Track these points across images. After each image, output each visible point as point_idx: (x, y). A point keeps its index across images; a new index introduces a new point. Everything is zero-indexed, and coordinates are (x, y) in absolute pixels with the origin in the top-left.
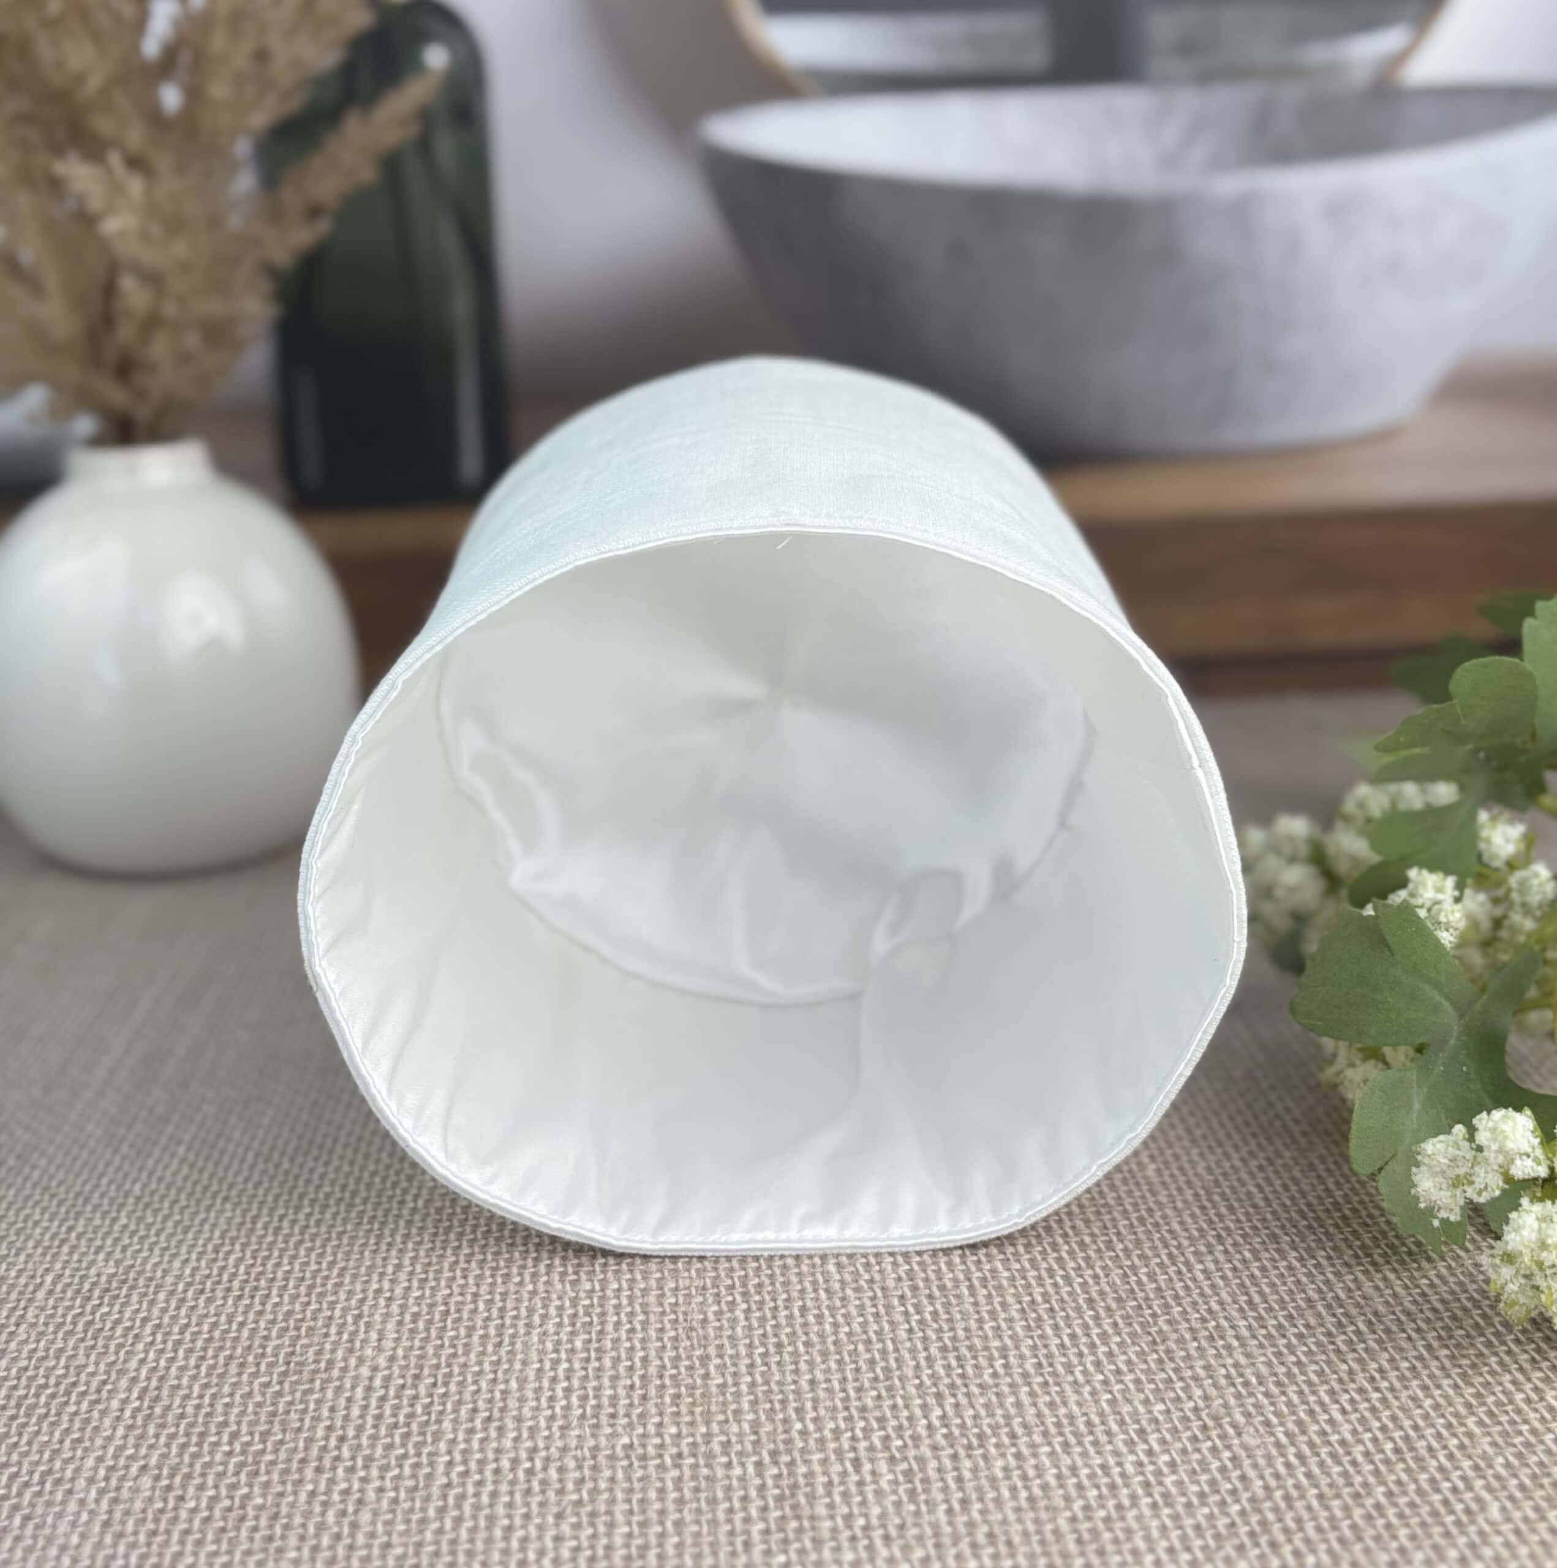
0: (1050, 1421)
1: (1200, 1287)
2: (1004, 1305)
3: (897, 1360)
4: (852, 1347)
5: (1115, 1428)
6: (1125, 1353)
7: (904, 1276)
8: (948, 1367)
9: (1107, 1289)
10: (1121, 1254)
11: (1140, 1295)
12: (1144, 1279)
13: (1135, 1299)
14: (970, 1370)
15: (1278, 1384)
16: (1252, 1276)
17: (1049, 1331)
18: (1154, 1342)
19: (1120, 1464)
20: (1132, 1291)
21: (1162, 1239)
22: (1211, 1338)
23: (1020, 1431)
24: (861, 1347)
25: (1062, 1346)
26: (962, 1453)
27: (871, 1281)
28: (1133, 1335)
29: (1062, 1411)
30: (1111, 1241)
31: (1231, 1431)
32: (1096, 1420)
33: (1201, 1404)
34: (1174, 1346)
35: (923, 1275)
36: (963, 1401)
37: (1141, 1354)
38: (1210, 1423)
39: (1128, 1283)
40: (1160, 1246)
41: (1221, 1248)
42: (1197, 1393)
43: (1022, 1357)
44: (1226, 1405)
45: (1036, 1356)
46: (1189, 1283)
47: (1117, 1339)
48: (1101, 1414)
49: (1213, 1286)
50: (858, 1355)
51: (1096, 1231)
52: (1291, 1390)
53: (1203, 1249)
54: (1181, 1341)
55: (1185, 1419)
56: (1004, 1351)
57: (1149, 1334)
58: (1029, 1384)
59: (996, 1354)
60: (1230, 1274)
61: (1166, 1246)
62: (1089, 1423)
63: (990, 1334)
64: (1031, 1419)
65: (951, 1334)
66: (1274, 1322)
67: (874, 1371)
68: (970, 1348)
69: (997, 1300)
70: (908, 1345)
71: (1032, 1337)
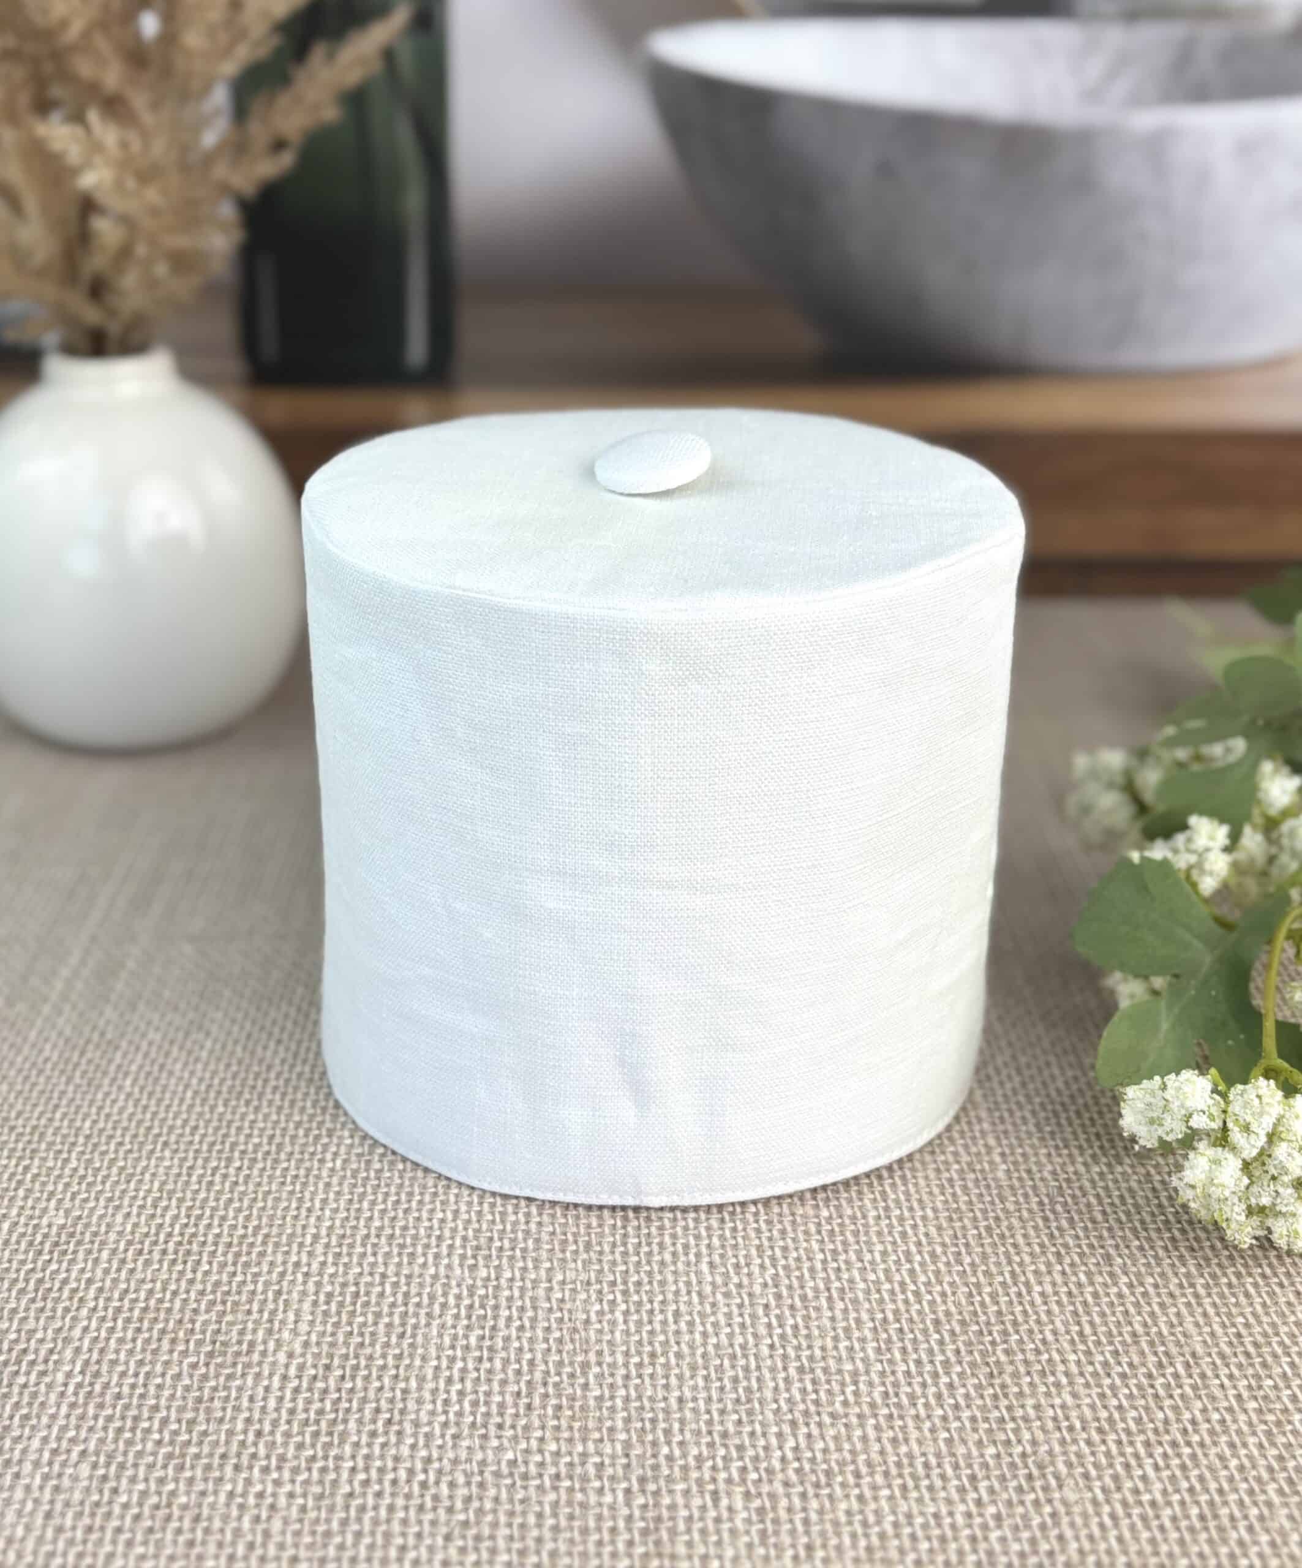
0: (892, 1459)
1: (1036, 1313)
2: (858, 1321)
3: (759, 1379)
4: (718, 1362)
5: (950, 1472)
6: (964, 1386)
7: (770, 1282)
8: (803, 1391)
9: (953, 1309)
10: (968, 1269)
11: (983, 1318)
12: (987, 1299)
13: (977, 1323)
14: (823, 1396)
15: (1100, 1430)
16: (1085, 1303)
17: (898, 1356)
18: (991, 1375)
19: (951, 1514)
20: (975, 1313)
21: (1007, 1254)
22: (1043, 1373)
23: (864, 1470)
24: (726, 1362)
25: (908, 1373)
26: (811, 1491)
27: (740, 1286)
28: (973, 1365)
29: (904, 1449)
30: (959, 1254)
31: (1053, 1482)
32: (933, 1461)
33: (1029, 1449)
34: (1008, 1381)
35: (787, 1282)
36: (815, 1431)
37: (979, 1387)
38: (1035, 1472)
39: (973, 1304)
40: (1004, 1262)
41: (1059, 1268)
42: (1026, 1436)
43: (871, 1384)
44: (1050, 1452)
45: (884, 1384)
46: (1028, 1307)
47: (958, 1369)
48: (938, 1455)
49: (1049, 1312)
50: (723, 1372)
51: (947, 1240)
52: (1111, 1437)
53: (1043, 1268)
54: (1015, 1375)
55: (1013, 1465)
56: (855, 1374)
57: (987, 1364)
58: (875, 1416)
59: (848, 1379)
60: (1065, 1299)
61: (1010, 1263)
62: (926, 1465)
63: (844, 1354)
64: (876, 1458)
65: (808, 1353)
66: (1101, 1358)
67: (737, 1391)
68: (825, 1370)
69: (853, 1315)
70: (769, 1362)
71: (881, 1362)
